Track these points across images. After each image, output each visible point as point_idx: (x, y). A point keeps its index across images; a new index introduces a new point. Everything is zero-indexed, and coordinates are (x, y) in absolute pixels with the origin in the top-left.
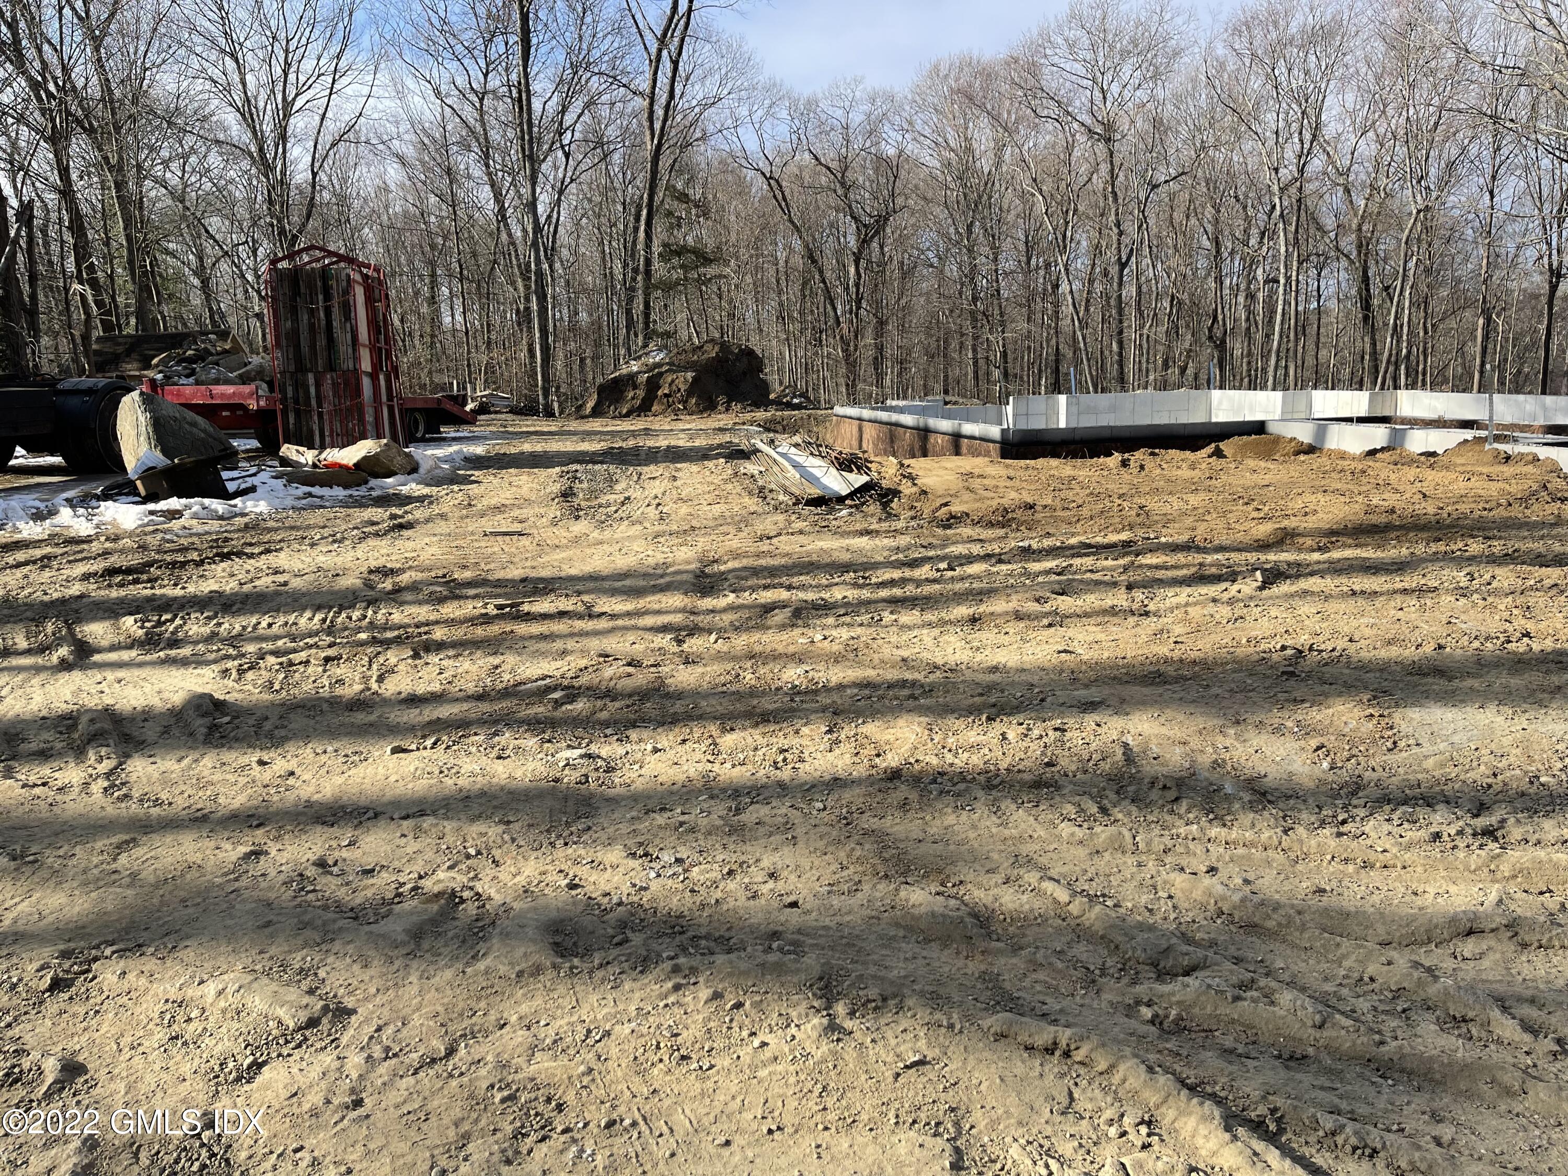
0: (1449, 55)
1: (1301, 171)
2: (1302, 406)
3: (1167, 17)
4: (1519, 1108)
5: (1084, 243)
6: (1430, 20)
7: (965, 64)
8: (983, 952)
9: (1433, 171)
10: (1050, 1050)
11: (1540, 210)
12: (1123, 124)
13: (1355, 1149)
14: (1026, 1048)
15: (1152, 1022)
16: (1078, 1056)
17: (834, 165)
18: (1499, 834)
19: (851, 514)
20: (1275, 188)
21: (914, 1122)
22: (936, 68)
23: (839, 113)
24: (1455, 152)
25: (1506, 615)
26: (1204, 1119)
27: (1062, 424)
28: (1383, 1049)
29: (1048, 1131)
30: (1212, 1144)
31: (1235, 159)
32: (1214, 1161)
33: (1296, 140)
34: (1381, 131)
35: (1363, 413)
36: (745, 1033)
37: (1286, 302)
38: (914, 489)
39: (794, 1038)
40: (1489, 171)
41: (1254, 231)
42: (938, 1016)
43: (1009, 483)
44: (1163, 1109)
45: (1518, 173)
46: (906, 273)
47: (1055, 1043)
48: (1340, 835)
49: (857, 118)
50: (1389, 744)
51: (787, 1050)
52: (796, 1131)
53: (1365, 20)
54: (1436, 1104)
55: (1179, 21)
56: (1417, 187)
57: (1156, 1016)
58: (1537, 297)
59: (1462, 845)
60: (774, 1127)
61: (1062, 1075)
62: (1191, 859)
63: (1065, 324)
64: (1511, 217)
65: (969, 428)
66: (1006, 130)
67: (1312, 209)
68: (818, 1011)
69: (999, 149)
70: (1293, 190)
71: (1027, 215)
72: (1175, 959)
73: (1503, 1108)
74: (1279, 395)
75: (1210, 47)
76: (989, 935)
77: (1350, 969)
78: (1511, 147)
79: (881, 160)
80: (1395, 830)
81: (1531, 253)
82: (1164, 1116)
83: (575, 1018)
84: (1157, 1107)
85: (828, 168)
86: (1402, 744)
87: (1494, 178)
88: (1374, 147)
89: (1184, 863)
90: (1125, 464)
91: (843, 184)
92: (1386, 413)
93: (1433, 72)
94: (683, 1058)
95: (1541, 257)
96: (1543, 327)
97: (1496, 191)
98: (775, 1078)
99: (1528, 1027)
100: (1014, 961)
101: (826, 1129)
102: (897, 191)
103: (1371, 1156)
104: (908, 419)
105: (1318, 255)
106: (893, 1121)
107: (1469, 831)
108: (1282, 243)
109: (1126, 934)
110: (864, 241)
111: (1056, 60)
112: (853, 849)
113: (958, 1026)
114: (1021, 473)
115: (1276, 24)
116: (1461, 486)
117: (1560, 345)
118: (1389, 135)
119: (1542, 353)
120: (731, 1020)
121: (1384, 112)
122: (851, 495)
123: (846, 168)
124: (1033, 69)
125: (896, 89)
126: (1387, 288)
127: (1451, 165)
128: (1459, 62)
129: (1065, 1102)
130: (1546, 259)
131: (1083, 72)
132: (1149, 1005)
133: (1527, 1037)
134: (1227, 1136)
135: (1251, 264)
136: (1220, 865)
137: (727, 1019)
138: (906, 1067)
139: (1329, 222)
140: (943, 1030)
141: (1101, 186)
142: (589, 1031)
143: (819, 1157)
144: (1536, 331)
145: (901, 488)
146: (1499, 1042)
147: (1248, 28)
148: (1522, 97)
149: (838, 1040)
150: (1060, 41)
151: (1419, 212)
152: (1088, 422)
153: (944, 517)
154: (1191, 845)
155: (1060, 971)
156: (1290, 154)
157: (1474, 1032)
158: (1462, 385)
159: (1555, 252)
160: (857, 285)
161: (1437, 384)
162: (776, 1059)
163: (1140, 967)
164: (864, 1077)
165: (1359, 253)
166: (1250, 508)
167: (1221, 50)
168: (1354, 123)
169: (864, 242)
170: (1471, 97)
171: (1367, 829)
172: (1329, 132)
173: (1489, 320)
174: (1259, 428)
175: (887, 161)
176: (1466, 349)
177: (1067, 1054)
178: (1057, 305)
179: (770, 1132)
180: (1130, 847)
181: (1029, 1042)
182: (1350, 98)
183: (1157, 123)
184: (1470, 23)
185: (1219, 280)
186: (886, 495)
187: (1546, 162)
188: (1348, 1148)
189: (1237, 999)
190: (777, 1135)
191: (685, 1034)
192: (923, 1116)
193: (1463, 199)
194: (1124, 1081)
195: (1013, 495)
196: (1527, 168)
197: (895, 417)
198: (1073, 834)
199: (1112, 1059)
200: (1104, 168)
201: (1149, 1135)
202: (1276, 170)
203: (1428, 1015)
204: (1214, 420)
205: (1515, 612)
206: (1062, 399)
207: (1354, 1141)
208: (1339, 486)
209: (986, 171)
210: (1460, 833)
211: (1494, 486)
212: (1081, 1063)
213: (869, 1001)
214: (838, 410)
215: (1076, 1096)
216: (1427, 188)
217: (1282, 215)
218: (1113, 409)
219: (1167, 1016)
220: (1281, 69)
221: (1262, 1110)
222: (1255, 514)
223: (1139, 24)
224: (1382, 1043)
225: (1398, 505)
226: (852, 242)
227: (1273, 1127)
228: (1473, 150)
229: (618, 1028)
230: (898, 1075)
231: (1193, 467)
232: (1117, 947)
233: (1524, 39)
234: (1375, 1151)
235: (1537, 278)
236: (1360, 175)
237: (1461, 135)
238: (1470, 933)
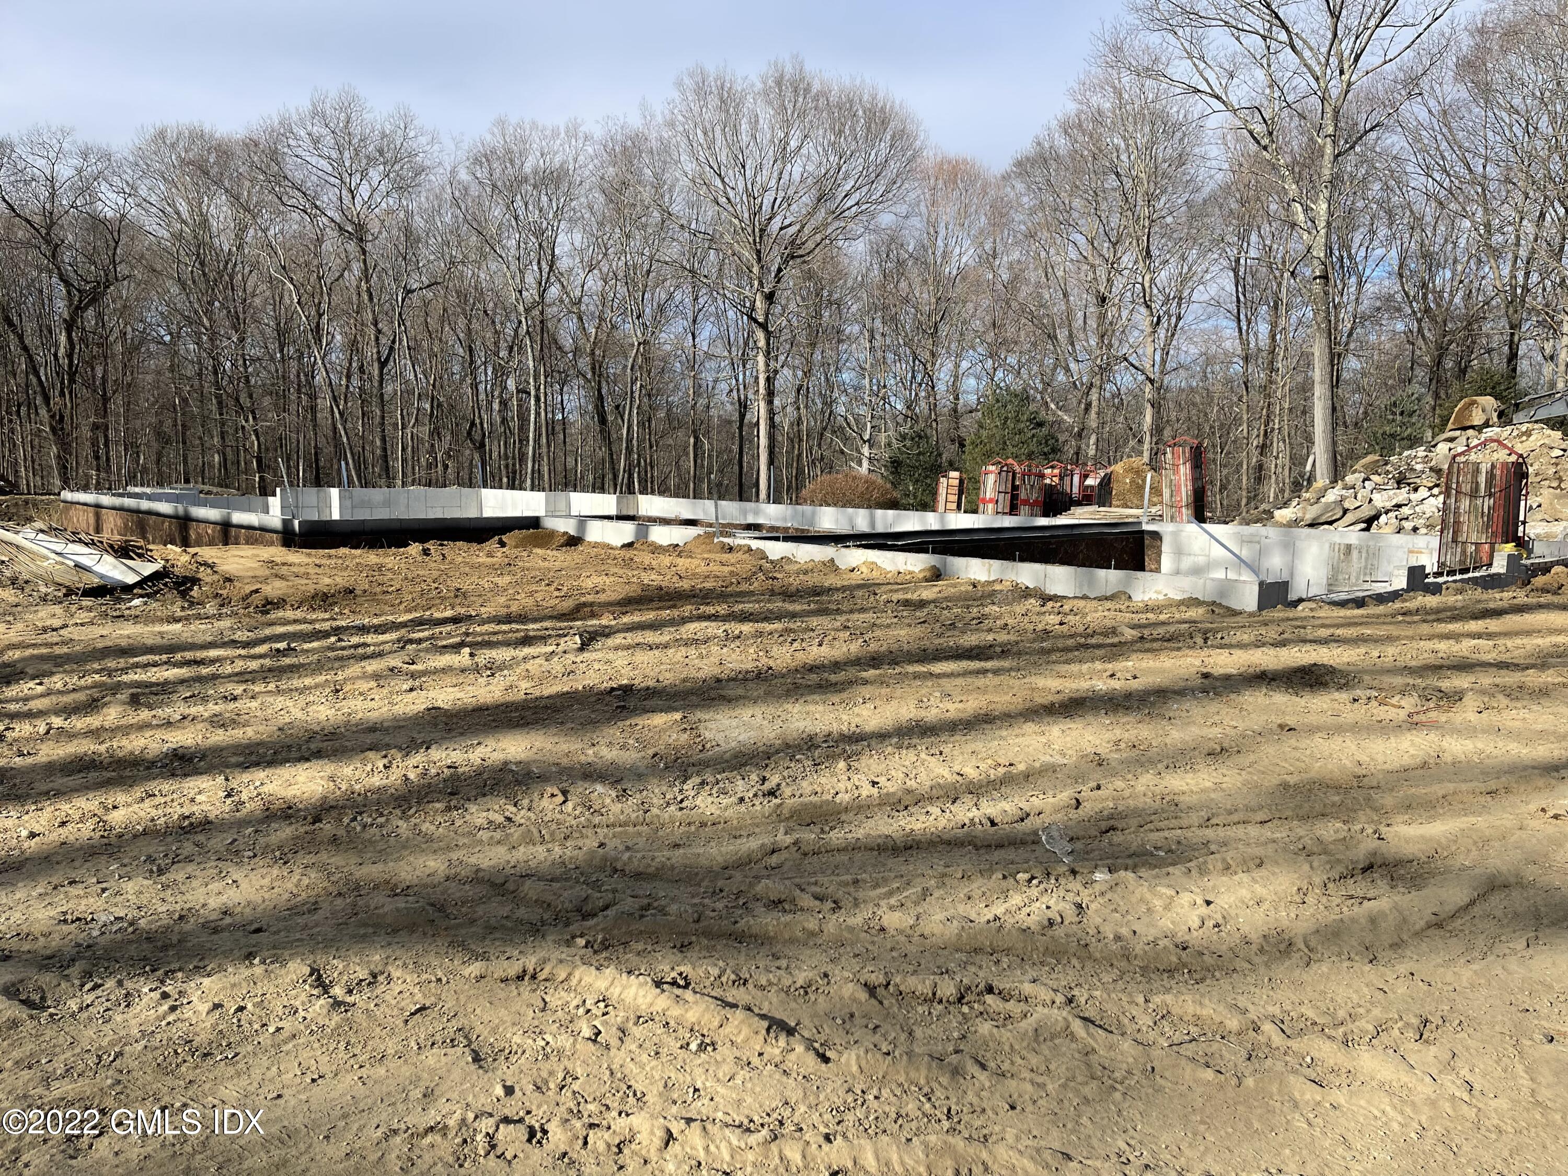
0: (656, 214)
1: (542, 296)
2: (562, 505)
3: (412, 134)
4: (821, 941)
5: (338, 337)
6: (639, 182)
7: (197, 136)
8: (446, 929)
9: (647, 310)
10: (520, 978)
11: (730, 352)
12: (374, 226)
13: (734, 982)
14: (502, 981)
15: (586, 947)
16: (542, 976)
17: (37, 219)
18: (777, 793)
19: (145, 603)
20: (521, 308)
21: (433, 1044)
22: (161, 135)
23: (40, 163)
24: (664, 296)
25: (755, 656)
26: (641, 985)
27: (336, 516)
28: (738, 925)
29: (536, 1023)
30: (649, 999)
31: (482, 275)
32: (651, 1009)
33: (536, 268)
34: (605, 270)
35: (613, 512)
36: (256, 1026)
37: (538, 414)
38: (216, 577)
39: (305, 1019)
40: (690, 315)
41: (503, 345)
42: (425, 976)
43: (317, 570)
44: (612, 990)
45: (712, 319)
46: (132, 350)
47: (524, 971)
48: (681, 809)
49: (65, 171)
50: (700, 747)
51: (302, 1027)
52: (336, 1075)
53: (587, 173)
54: (774, 950)
55: (423, 140)
56: (636, 322)
57: (588, 942)
58: (730, 422)
59: (757, 803)
60: (316, 1076)
61: (534, 991)
62: (586, 841)
63: (322, 416)
64: (709, 356)
65: (238, 517)
66: (245, 210)
67: (552, 329)
68: (318, 997)
69: (242, 229)
70: (536, 312)
71: (278, 300)
72: (593, 903)
73: (812, 943)
74: (542, 495)
75: (453, 172)
76: (447, 916)
77: (707, 887)
78: (706, 298)
79: (96, 222)
80: (716, 800)
81: (724, 386)
82: (612, 994)
83: (78, 1050)
84: (607, 989)
85: (28, 222)
86: (708, 746)
87: (694, 321)
88: (600, 283)
89: (581, 844)
90: (426, 552)
91: (48, 242)
92: (631, 513)
93: (644, 227)
94: (206, 1055)
95: (731, 391)
96: (736, 448)
97: (697, 333)
98: (300, 1048)
99: (817, 897)
100: (473, 929)
101: (361, 1067)
102: (118, 260)
103: (744, 984)
104: (165, 508)
105: (559, 372)
106: (416, 1048)
107: (760, 793)
108: (530, 358)
109: (555, 894)
110: (78, 308)
111: (299, 151)
112: (300, 880)
113: (444, 980)
114: (324, 561)
115: (512, 161)
116: (703, 569)
117: (748, 463)
118: (611, 274)
119: (736, 468)
120: (239, 1021)
121: (605, 255)
122: (139, 584)
123: (53, 224)
124: (274, 155)
125: (114, 148)
126: (617, 407)
127: (661, 309)
128: (663, 222)
129: (542, 1005)
130: (735, 392)
131: (329, 169)
132: (581, 936)
133: (817, 903)
134: (658, 990)
135: (501, 373)
136: (606, 841)
137: (235, 1020)
138: (412, 1014)
139: (567, 343)
140: (433, 985)
141: (354, 283)
142: (99, 1057)
143: (364, 1084)
144: (731, 451)
145: (200, 576)
146: (802, 910)
147: (488, 160)
148: (712, 258)
149: (346, 1011)
150: (303, 133)
151: (639, 344)
152: (363, 515)
153: (260, 603)
154: (584, 831)
155: (512, 929)
156: (530, 279)
157: (787, 907)
158: (680, 492)
159: (741, 387)
160: (70, 356)
161: (663, 491)
162: (294, 1036)
163: (569, 915)
164: (378, 1029)
165: (594, 373)
166: (552, 588)
167: (464, 175)
168: (582, 262)
169: (77, 310)
170: (672, 251)
171: (698, 803)
172: (563, 264)
173: (697, 438)
174: (533, 523)
175: (103, 222)
176: (681, 463)
177: (534, 977)
178: (313, 397)
179: (313, 1080)
180: (539, 839)
181: (504, 975)
182: (578, 237)
183: (408, 231)
184: (670, 190)
185: (475, 386)
186: (183, 583)
187: (731, 314)
188: (730, 983)
189: (642, 916)
190: (319, 1082)
191: (198, 1039)
192: (438, 1038)
193: (672, 336)
194: (580, 981)
195: (327, 581)
196: (718, 317)
197: (145, 505)
198: (492, 837)
199: (569, 970)
200: (356, 267)
201: (606, 1006)
202: (520, 292)
203: (758, 904)
204: (485, 515)
205: (761, 654)
206: (334, 492)
207: (733, 977)
208: (616, 570)
209: (226, 248)
210: (755, 795)
211: (726, 569)
212: (546, 980)
213: (361, 981)
214: (67, 495)
215: (547, 999)
216: (644, 324)
217: (528, 332)
218: (387, 503)
219: (595, 941)
220: (519, 203)
221: (674, 974)
222: (556, 593)
223: (384, 135)
224: (736, 922)
225: (664, 584)
226: (61, 306)
227: (682, 983)
228: (678, 296)
229: (127, 1048)
230: (407, 1021)
231: (490, 555)
232: (549, 905)
233: (711, 211)
234: (746, 981)
235: (729, 407)
236: (590, 305)
237: (667, 283)
238: (773, 852)
